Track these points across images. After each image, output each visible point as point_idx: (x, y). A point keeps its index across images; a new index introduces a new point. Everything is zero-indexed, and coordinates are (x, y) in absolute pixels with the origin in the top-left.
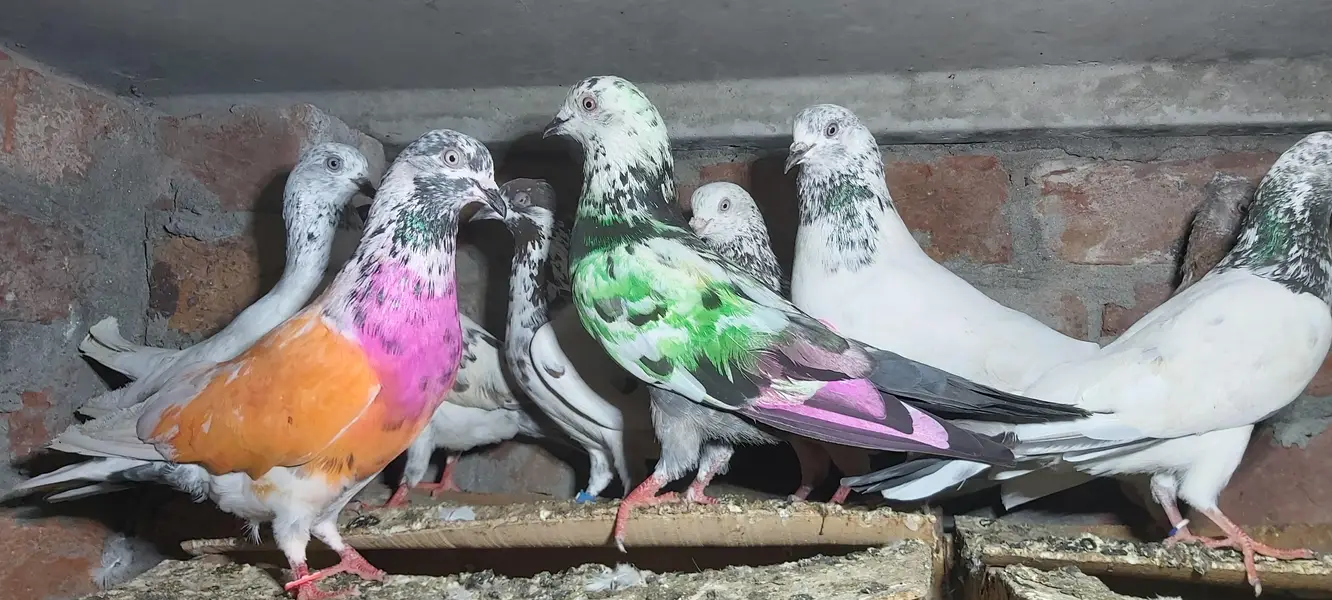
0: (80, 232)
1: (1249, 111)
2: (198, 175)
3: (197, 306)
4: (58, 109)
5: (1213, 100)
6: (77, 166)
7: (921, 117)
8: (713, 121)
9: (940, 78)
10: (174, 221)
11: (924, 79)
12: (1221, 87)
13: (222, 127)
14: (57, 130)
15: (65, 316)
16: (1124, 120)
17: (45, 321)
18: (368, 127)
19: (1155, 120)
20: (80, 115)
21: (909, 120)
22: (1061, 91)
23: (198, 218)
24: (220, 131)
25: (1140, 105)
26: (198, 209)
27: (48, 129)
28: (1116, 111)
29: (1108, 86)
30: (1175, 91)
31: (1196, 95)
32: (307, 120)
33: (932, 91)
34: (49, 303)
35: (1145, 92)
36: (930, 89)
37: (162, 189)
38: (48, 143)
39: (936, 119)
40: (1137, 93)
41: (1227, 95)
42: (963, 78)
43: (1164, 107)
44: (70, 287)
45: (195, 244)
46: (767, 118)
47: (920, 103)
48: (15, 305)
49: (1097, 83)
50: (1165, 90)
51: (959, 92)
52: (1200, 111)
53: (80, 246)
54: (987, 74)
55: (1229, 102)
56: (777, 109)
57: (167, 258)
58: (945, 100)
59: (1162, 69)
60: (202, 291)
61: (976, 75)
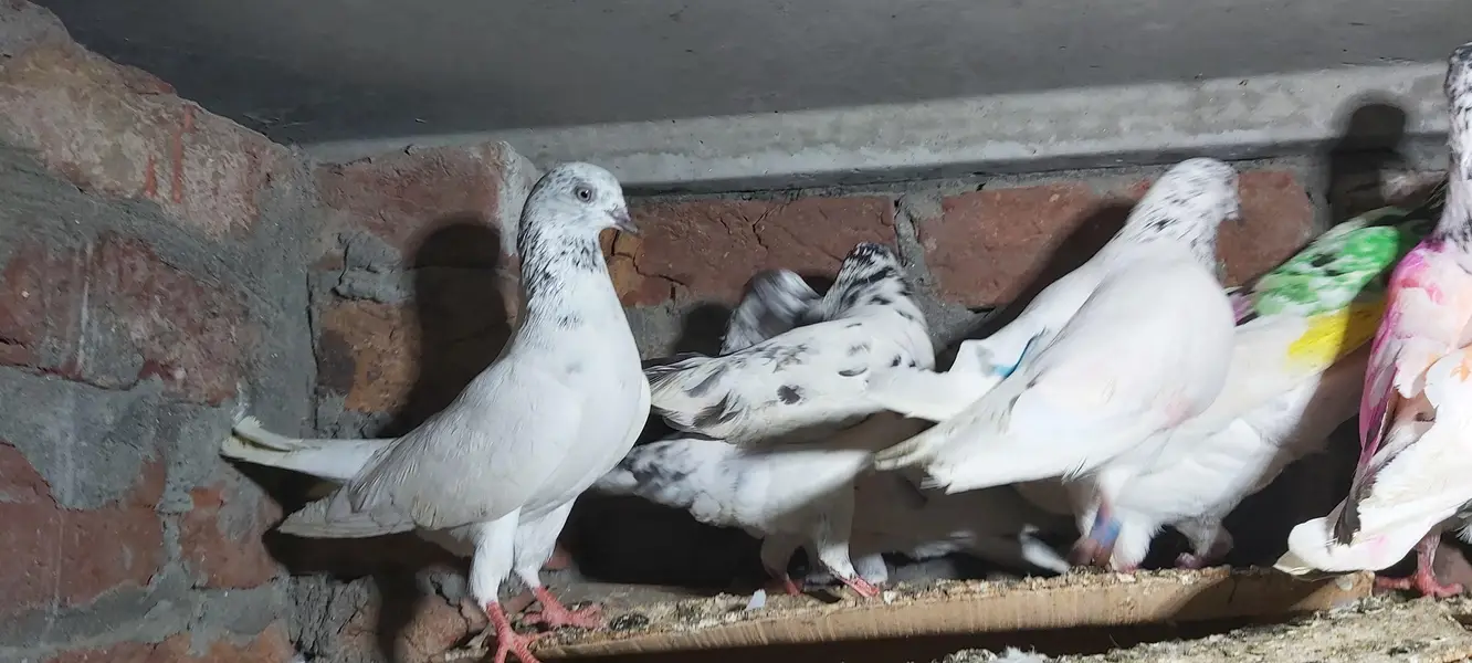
0: (244, 296)
2: (372, 227)
3: (381, 379)
4: (224, 152)
6: (244, 219)
8: (961, 143)
10: (347, 281)
11: (1211, 87)
13: (398, 172)
14: (224, 177)
15: (233, 396)
17: (214, 403)
20: (244, 160)
23: (374, 276)
24: (396, 175)
26: (375, 265)
27: (216, 175)
32: (502, 158)
33: (1221, 100)
34: (218, 382)
36: (1218, 98)
37: (329, 245)
38: (215, 192)
44: (237, 362)
45: (374, 307)
46: (1025, 138)
47: (1207, 114)
48: (185, 384)
53: (246, 313)
54: (1287, 79)
56: (1039, 127)
57: (339, 326)
60: (385, 362)
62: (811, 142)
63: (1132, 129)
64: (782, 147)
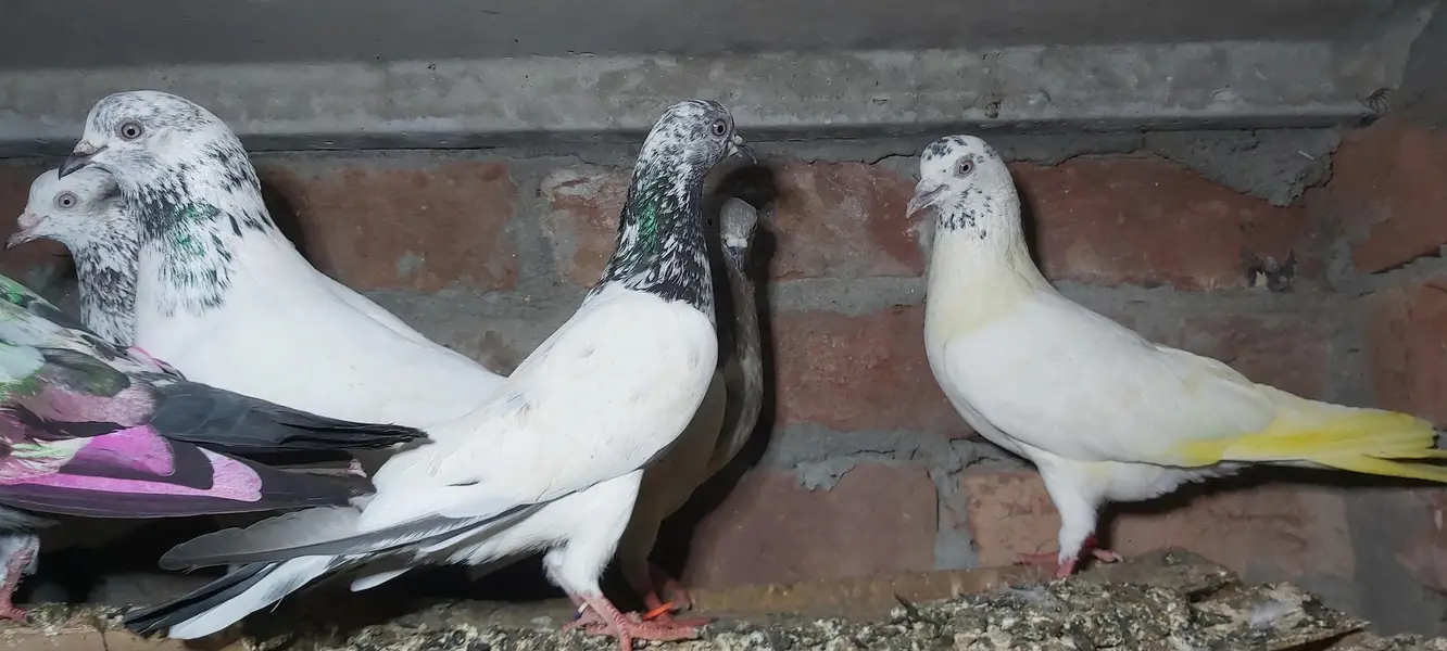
1: (761, 112)
7: (401, 115)
9: (419, 68)
12: (731, 84)
16: (629, 121)
21: (387, 117)
22: (558, 87)
25: (644, 104)
28: (619, 111)
29: (610, 82)
30: (684, 89)
31: (705, 93)
35: (650, 90)
39: (419, 118)
40: (639, 90)
41: (738, 94)
42: (446, 68)
49: (597, 78)
50: (671, 87)
51: (443, 85)
55: (740, 101)
58: (427, 94)
59: (666, 64)
61: (458, 66)
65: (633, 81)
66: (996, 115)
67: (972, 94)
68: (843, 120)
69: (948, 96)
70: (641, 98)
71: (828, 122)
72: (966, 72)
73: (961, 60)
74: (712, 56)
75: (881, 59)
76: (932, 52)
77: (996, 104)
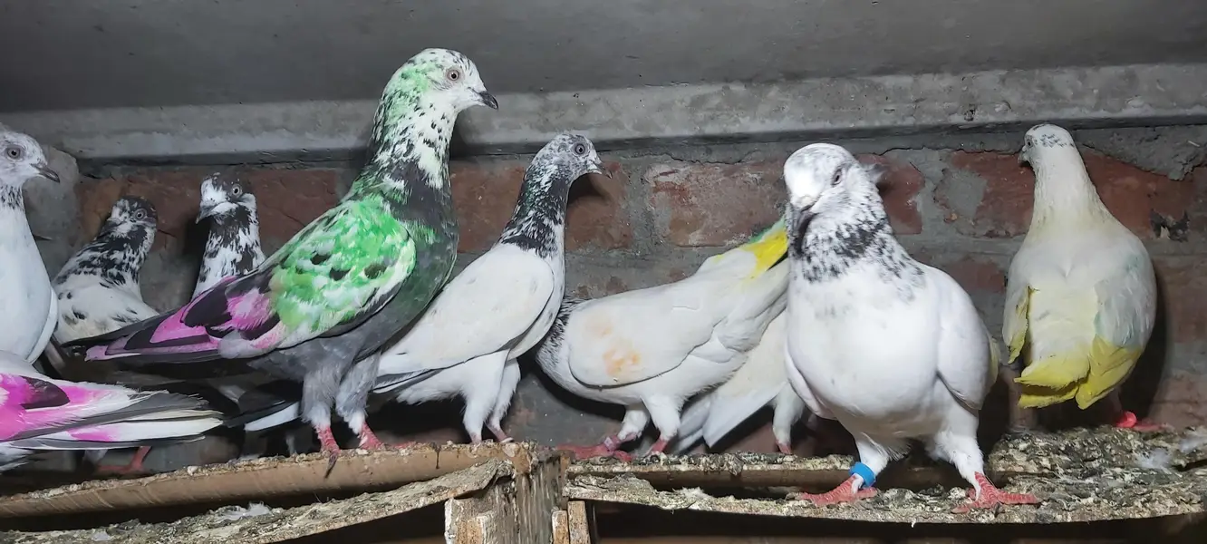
1: (804, 120)
5: (777, 112)
9: (567, 96)
11: (555, 97)
12: (783, 102)
16: (711, 129)
18: (62, 144)
19: (734, 129)
22: (662, 107)
25: (721, 117)
28: (705, 123)
29: (697, 103)
30: (749, 106)
31: (764, 108)
33: (561, 107)
35: (726, 107)
36: (559, 106)
40: (718, 108)
41: (787, 108)
42: (586, 96)
43: (740, 119)
47: (552, 117)
49: (688, 100)
50: (740, 105)
51: (583, 108)
52: (767, 121)
54: (607, 94)
55: (789, 113)
58: (572, 114)
59: (738, 89)
61: (595, 94)
62: (268, 128)
63: (500, 126)
64: (246, 130)
65: (715, 101)
66: (972, 119)
67: (955, 105)
68: (862, 124)
69: (937, 106)
70: (718, 113)
71: (852, 126)
72: (950, 89)
73: (947, 81)
74: (772, 81)
75: (889, 81)
76: (925, 75)
77: (972, 111)
